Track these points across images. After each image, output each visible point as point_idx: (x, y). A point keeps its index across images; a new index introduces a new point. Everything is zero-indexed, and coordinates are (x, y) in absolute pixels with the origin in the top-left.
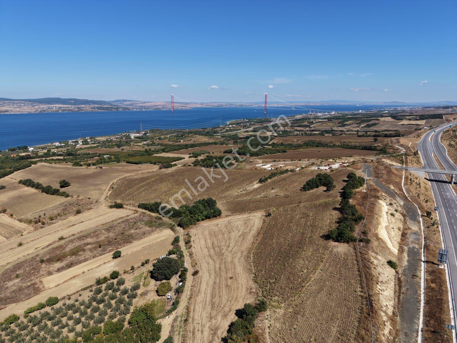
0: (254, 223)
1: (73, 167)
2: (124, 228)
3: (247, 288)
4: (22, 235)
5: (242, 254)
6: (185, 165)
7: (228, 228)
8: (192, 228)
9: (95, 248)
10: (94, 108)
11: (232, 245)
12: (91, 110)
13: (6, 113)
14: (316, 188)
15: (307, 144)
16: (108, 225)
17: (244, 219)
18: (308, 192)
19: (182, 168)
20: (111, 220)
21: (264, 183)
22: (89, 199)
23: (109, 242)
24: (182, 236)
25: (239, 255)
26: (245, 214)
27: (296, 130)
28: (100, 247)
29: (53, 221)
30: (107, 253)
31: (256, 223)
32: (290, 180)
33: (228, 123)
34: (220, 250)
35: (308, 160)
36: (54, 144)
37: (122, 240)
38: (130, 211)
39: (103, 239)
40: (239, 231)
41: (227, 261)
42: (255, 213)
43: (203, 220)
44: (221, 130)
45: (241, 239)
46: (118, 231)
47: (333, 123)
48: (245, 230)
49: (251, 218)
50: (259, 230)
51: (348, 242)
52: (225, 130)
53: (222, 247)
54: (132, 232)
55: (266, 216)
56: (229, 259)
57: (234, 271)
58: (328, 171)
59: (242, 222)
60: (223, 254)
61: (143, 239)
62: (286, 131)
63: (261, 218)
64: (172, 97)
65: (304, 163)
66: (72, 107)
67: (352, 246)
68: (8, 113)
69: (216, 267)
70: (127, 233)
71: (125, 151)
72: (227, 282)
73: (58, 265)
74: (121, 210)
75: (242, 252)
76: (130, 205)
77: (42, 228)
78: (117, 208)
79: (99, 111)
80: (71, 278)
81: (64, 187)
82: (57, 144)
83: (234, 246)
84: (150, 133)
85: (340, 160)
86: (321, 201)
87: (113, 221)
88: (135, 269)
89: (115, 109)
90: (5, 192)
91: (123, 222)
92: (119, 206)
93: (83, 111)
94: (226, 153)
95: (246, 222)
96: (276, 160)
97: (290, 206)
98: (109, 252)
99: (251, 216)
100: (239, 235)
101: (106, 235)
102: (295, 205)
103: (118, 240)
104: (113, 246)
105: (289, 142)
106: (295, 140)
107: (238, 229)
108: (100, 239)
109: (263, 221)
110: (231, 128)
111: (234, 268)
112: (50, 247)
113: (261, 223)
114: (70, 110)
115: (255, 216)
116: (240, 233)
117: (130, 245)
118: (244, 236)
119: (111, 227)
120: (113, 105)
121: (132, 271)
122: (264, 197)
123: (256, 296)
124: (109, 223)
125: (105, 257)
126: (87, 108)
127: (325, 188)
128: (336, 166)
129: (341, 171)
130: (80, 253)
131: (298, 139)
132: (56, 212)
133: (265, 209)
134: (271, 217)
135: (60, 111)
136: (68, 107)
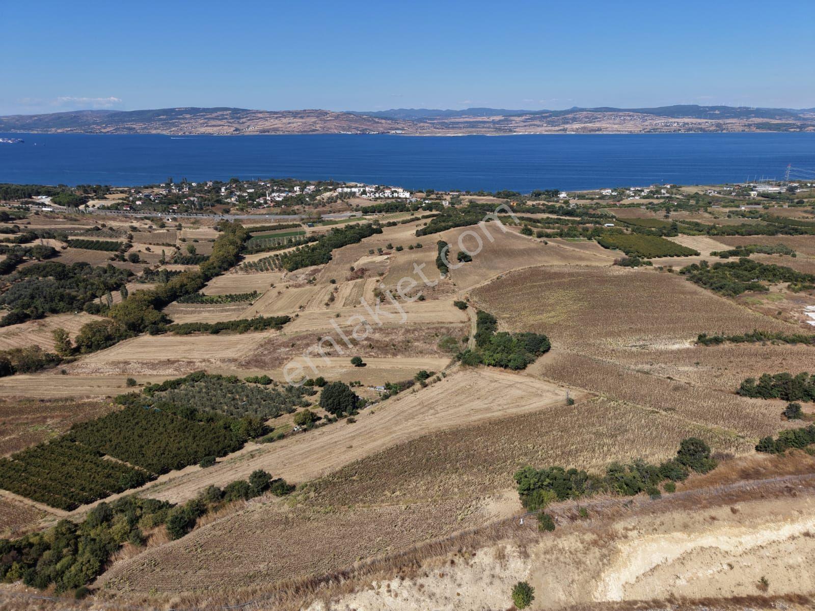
1: (519, 234)
4: (355, 307)
6: (661, 269)
10: (749, 125)
12: (741, 129)
13: (597, 133)
21: (701, 347)
22: (455, 285)
66: (706, 123)
68: (600, 133)
79: (758, 131)
82: (607, 192)
89: (798, 127)
93: (724, 131)
114: (701, 129)
120: (799, 119)
126: (735, 125)
135: (683, 131)
136: (700, 124)
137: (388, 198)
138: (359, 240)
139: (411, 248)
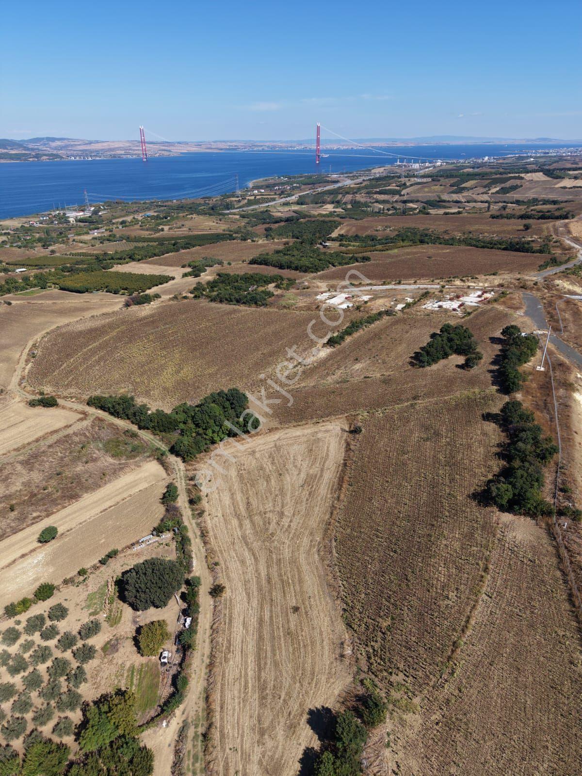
0: (328, 451)
2: (62, 459)
3: (333, 644)
5: (311, 537)
6: (176, 297)
7: (276, 461)
8: (202, 459)
9: (3, 512)
11: (288, 512)
14: (443, 358)
15: (403, 238)
16: (28, 451)
17: (306, 439)
18: (429, 369)
19: (171, 302)
20: (33, 438)
21: (338, 347)
23: (33, 495)
24: (183, 481)
25: (305, 540)
26: (307, 426)
27: (377, 201)
28: (12, 510)
30: (28, 526)
31: (332, 448)
32: (389, 338)
34: (265, 523)
35: (415, 283)
37: (57, 491)
38: (71, 413)
39: (19, 489)
40: (300, 470)
42: (328, 423)
44: (239, 201)
45: (306, 493)
46: (50, 468)
47: (441, 185)
48: (310, 468)
49: (320, 435)
50: (340, 468)
51: (534, 516)
52: (246, 201)
53: (267, 515)
54: (78, 469)
55: (351, 432)
58: (459, 313)
59: (303, 446)
61: (102, 489)
62: (359, 202)
63: (342, 437)
65: (409, 288)
67: (544, 525)
70: (68, 473)
71: (57, 255)
72: (288, 621)
74: (52, 411)
75: (312, 533)
76: (72, 398)
78: (44, 406)
83: (294, 515)
84: (105, 209)
85: (475, 283)
86: (458, 394)
87: (37, 440)
88: (89, 571)
91: (58, 442)
92: (48, 403)
94: (255, 263)
95: (312, 448)
97: (396, 407)
98: (33, 524)
99: (320, 431)
100: (301, 482)
101: (25, 479)
102: (406, 404)
103: (50, 490)
104: (40, 508)
105: (369, 232)
106: (379, 228)
107: (296, 467)
108: (13, 489)
109: (345, 445)
110: (257, 197)
113: (343, 450)
115: (327, 431)
116: (303, 475)
117: (75, 506)
118: (310, 484)
119: (35, 456)
121: (81, 578)
122: (341, 382)
123: (356, 669)
124: (29, 444)
125: (25, 538)
127: (461, 360)
128: (472, 299)
129: (483, 313)
131: (386, 224)
133: (346, 415)
134: (360, 435)
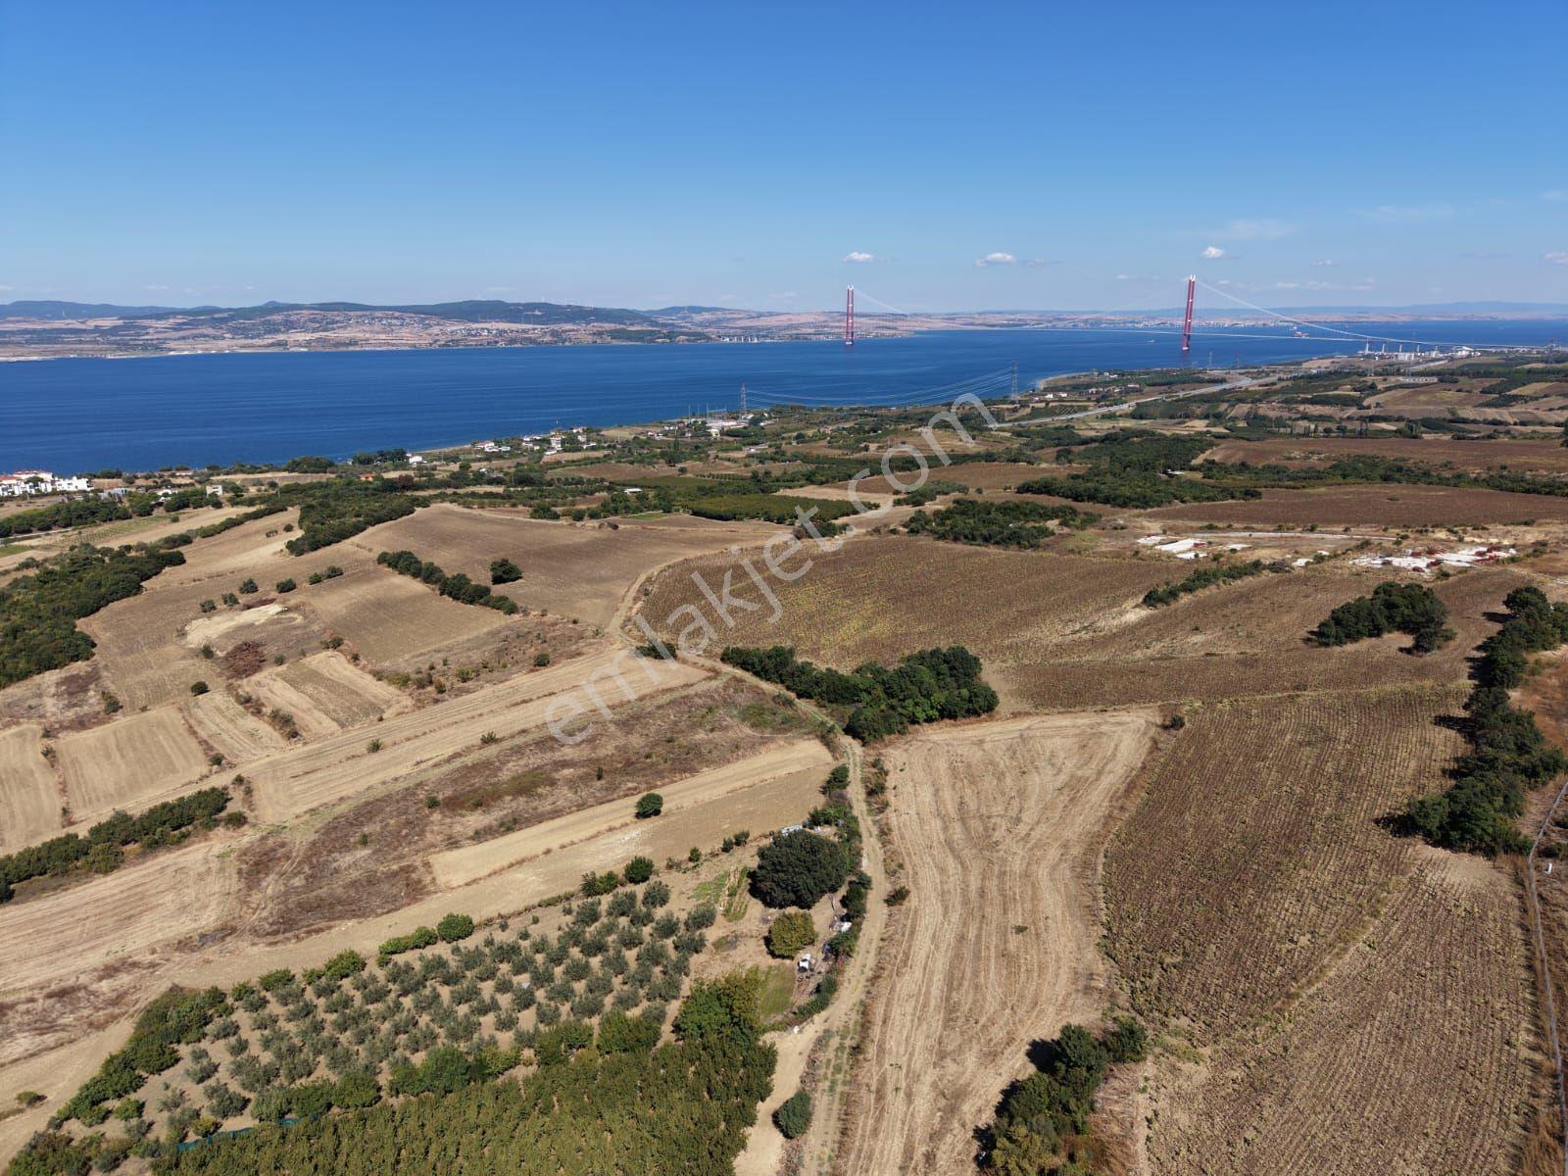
0: (1116, 749)
1: (533, 520)
2: (675, 723)
3: (1076, 973)
4: (381, 719)
5: (1063, 851)
6: (877, 531)
7: (1018, 755)
8: (891, 743)
9: (584, 779)
10: (600, 334)
11: (1028, 817)
12: (590, 339)
13: (351, 348)
14: (1371, 636)
15: (1344, 471)
16: (627, 711)
17: (1078, 731)
18: (1337, 649)
19: (868, 538)
21: (1162, 608)
22: (575, 622)
23: (629, 763)
24: (858, 770)
25: (1053, 853)
26: (1084, 714)
27: (1305, 417)
28: (600, 778)
29: (469, 684)
30: (620, 798)
31: (1123, 747)
32: (1267, 602)
33: (1041, 384)
34: (986, 829)
35: (1346, 530)
36: (480, 446)
37: (666, 762)
38: (696, 669)
39: (610, 753)
40: (1060, 770)
41: (1008, 869)
42: (1125, 713)
43: (930, 720)
44: (1015, 410)
45: (1064, 798)
46: (657, 732)
47: (1459, 391)
48: (1079, 769)
49: (1104, 728)
50: (1134, 773)
51: (1490, 853)
52: (1028, 410)
53: (993, 821)
54: (697, 737)
55: (1165, 727)
56: (1017, 866)
57: (1034, 906)
58: (1427, 574)
59: (1071, 740)
60: (996, 843)
61: (730, 765)
62: (1264, 418)
63: (1145, 734)
64: (850, 296)
65: (1329, 539)
66: (534, 331)
67: (1508, 868)
68: (357, 349)
69: (967, 886)
70: (682, 740)
71: (689, 475)
72: (1006, 942)
73: (475, 820)
75: (1065, 846)
77: (436, 701)
79: (615, 342)
80: (511, 866)
81: (504, 581)
82: (489, 446)
83: (1038, 823)
84: (770, 418)
85: (1480, 537)
86: (1389, 687)
87: (641, 699)
88: (703, 858)
89: (665, 337)
90: (340, 585)
91: (672, 703)
93: (567, 344)
94: (1027, 491)
95: (1086, 744)
96: (1216, 524)
97: (1258, 697)
98: (626, 796)
99: (1106, 722)
100: (1059, 785)
101: (621, 742)
103: (654, 759)
104: (639, 779)
105: (1273, 461)
106: (1296, 454)
107: (1053, 765)
108: (602, 753)
109: (1149, 744)
110: (1051, 404)
111: (1035, 898)
112: (457, 763)
113: (1144, 751)
114: (531, 340)
115: (1119, 724)
116: (1063, 778)
117: (691, 781)
118: (1074, 789)
119: (637, 718)
120: (656, 324)
121: (691, 864)
122: (1159, 659)
123: (1107, 1005)
125: (613, 811)
126: (581, 333)
127: (1408, 641)
128: (1461, 557)
129: (1480, 577)
130: (540, 790)
131: (1311, 449)
132: (477, 657)
133: (1159, 703)
134: (1182, 731)
135: (501, 344)
136: (524, 331)
137: (24, 496)
138: (138, 589)
139: (316, 580)
